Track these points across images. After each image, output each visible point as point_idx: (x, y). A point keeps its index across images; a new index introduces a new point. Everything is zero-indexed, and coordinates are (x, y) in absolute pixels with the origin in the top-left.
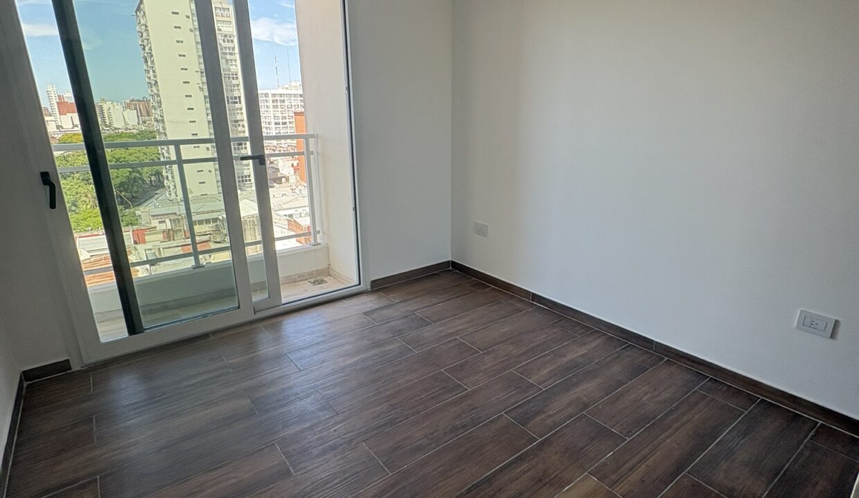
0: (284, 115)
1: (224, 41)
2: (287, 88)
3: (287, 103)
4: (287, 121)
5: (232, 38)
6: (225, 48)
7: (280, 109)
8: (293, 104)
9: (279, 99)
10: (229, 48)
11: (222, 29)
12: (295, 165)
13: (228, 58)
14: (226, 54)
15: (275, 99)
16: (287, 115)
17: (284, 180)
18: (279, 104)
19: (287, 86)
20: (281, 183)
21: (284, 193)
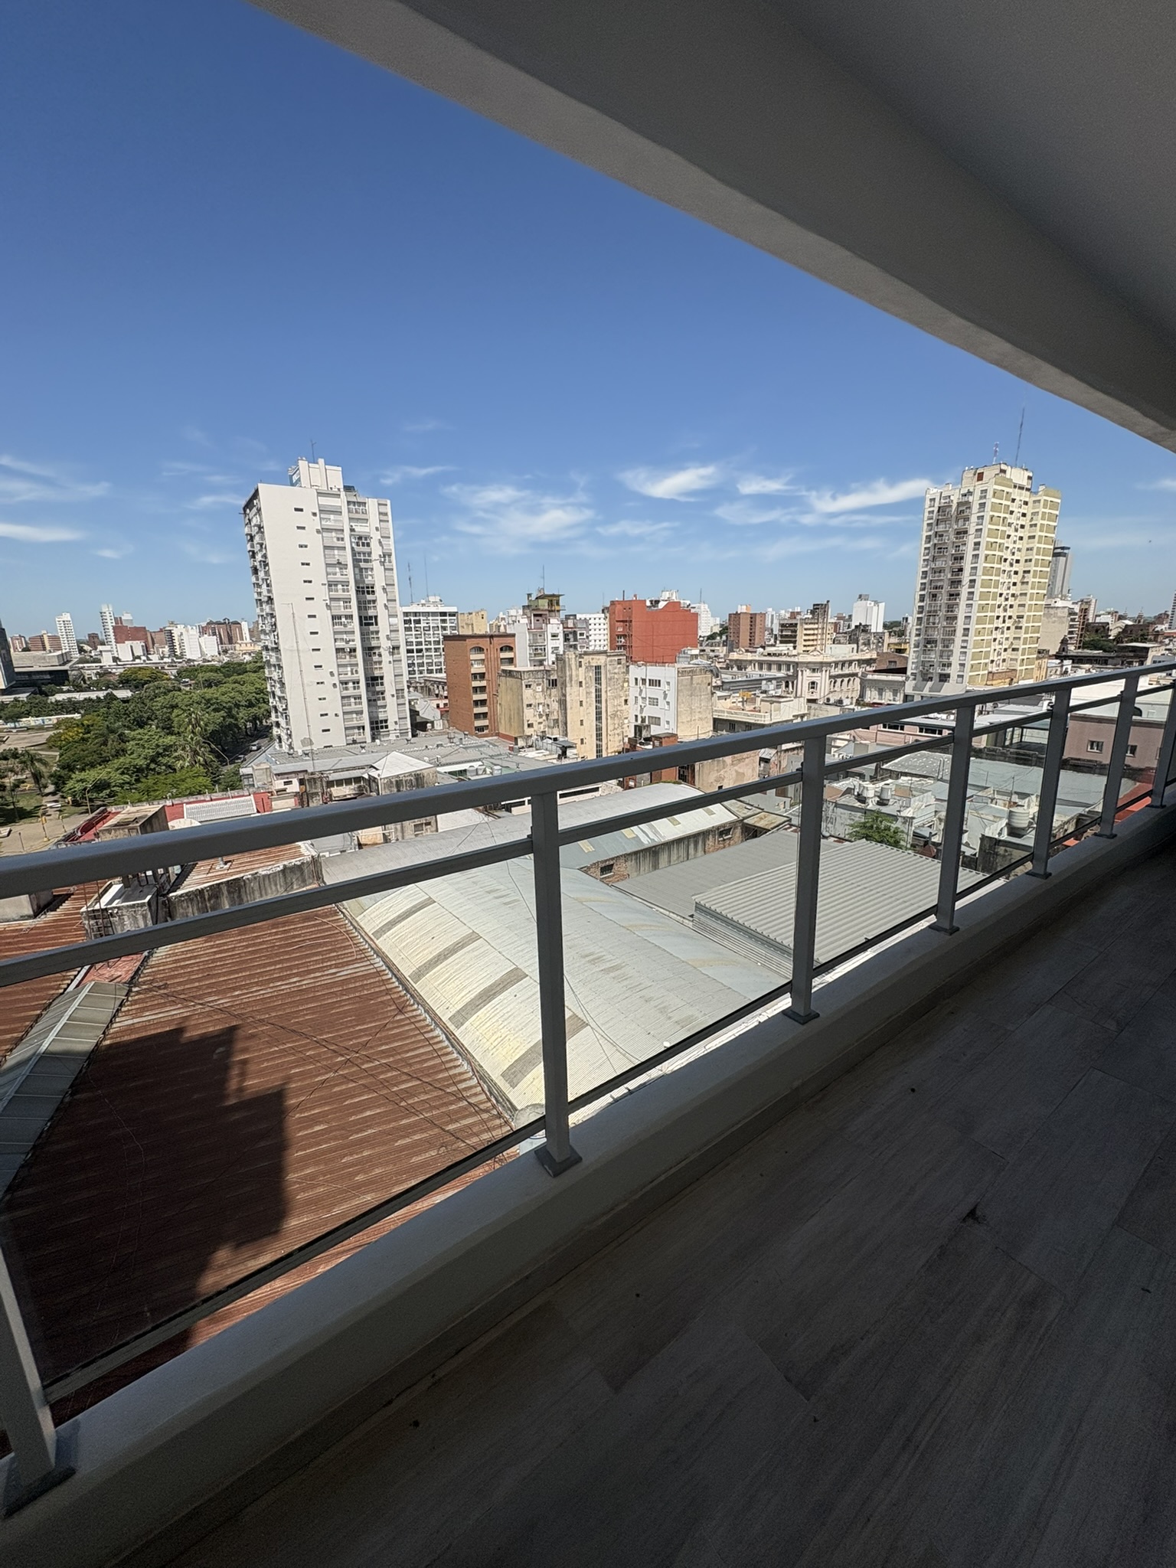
0: (419, 640)
1: (358, 545)
2: (423, 605)
3: (423, 625)
4: (424, 647)
5: (368, 541)
6: (359, 553)
7: (414, 633)
8: (431, 625)
9: (412, 618)
10: (364, 554)
11: (356, 530)
12: (442, 706)
13: (362, 566)
14: (360, 561)
15: (408, 618)
16: (423, 640)
17: (429, 725)
18: (412, 625)
19: (423, 602)
20: (425, 731)
21: (440, 743)
